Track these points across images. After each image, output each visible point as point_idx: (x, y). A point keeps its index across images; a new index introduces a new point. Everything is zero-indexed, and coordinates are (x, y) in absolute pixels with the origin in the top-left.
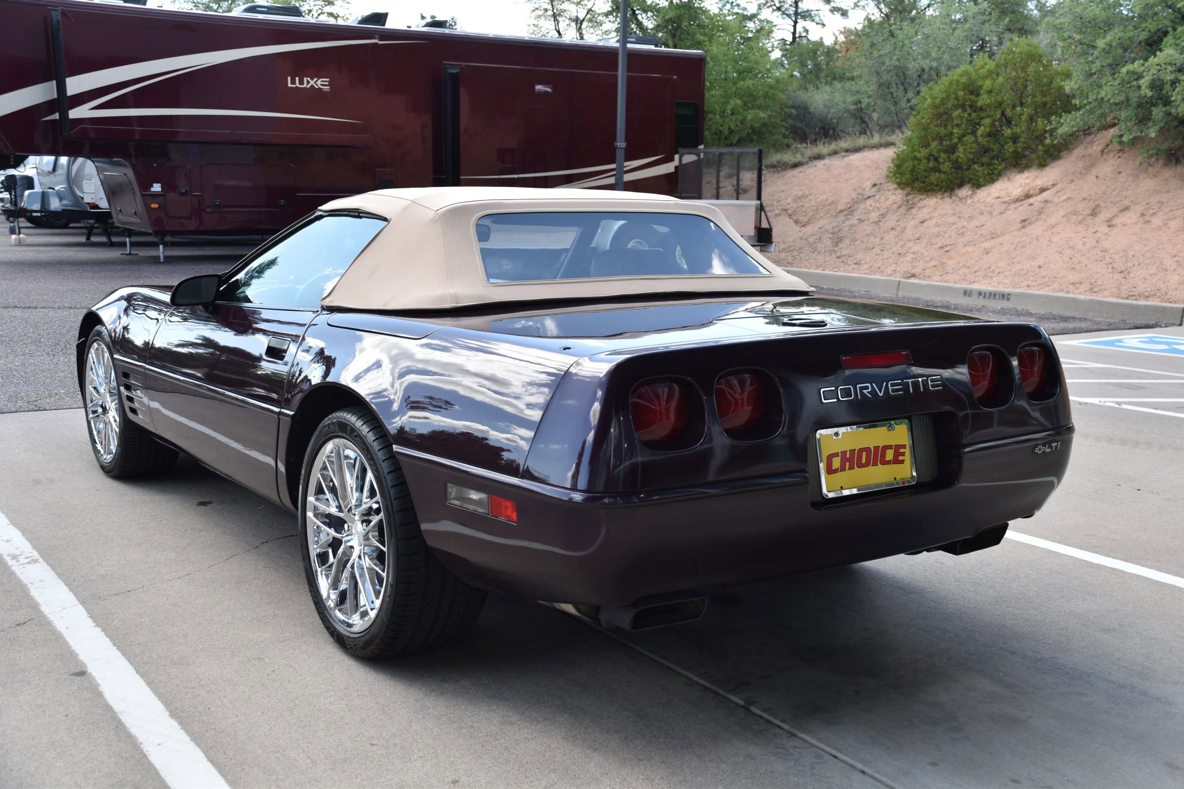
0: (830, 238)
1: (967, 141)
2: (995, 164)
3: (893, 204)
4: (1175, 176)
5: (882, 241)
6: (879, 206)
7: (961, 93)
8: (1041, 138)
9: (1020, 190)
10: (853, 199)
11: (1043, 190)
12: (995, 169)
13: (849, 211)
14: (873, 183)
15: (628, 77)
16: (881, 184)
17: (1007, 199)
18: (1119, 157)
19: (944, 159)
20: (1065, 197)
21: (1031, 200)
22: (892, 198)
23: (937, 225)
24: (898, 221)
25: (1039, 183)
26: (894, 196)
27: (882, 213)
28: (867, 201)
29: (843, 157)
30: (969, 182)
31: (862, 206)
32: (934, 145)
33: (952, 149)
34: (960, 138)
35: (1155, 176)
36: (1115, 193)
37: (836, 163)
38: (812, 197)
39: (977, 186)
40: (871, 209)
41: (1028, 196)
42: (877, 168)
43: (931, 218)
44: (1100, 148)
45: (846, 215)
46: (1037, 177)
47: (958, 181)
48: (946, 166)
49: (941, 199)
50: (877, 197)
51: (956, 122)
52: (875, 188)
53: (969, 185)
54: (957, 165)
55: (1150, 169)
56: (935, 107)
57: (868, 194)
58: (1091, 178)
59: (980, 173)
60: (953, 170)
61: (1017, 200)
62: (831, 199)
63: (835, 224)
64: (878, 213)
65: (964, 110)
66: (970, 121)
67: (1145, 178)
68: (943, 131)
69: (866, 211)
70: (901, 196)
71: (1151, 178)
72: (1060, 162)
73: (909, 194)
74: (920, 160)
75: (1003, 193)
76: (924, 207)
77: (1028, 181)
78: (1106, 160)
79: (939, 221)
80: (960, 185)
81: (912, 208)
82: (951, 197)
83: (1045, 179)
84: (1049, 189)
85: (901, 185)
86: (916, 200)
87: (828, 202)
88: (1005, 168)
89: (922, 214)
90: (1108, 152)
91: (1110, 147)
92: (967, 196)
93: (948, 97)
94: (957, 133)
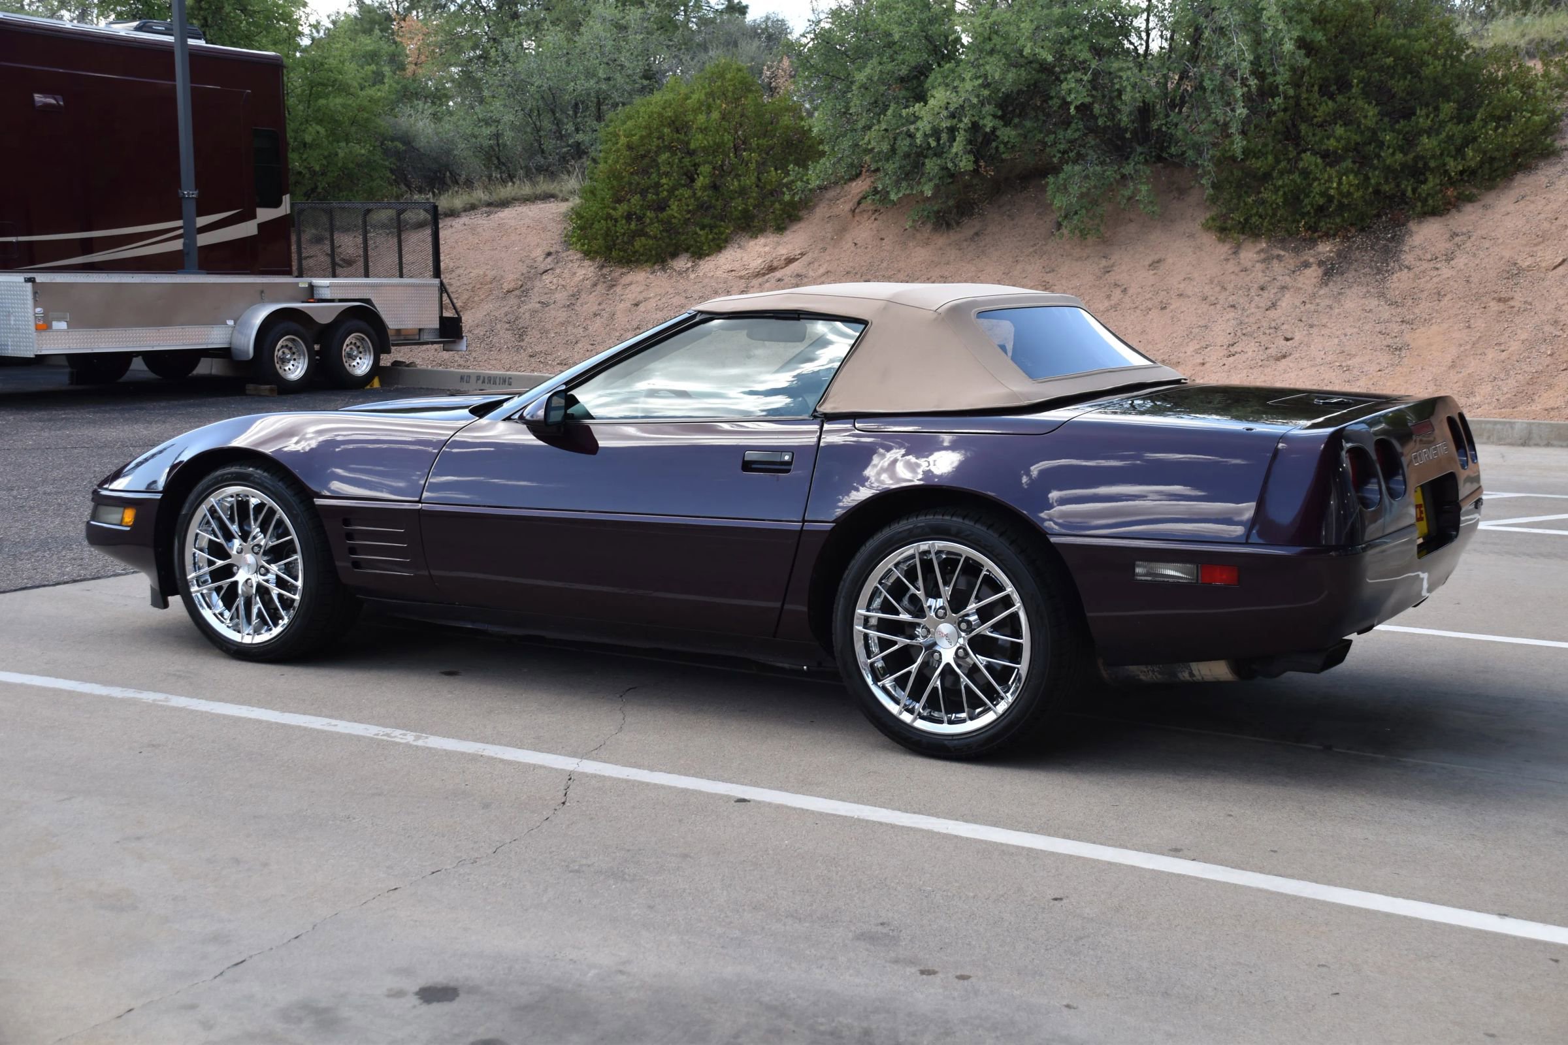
0: (507, 330)
1: (682, 195)
2: (721, 226)
3: (583, 280)
4: (950, 244)
5: (587, 332)
6: (563, 283)
7: (666, 130)
8: (775, 193)
9: (760, 261)
10: (523, 274)
11: (790, 261)
12: (722, 233)
13: (522, 290)
14: (547, 251)
15: (194, 91)
16: (557, 252)
17: (743, 273)
18: (875, 219)
19: (651, 219)
20: (822, 270)
21: (778, 274)
22: (581, 273)
23: (658, 309)
24: (599, 304)
25: (784, 251)
26: (583, 271)
27: (571, 293)
28: (544, 277)
29: (489, 214)
30: (687, 250)
31: (537, 283)
32: (636, 199)
33: (661, 207)
34: (671, 191)
35: (927, 244)
36: (885, 264)
37: (480, 222)
38: (460, 271)
39: (699, 254)
40: (554, 287)
41: (772, 269)
42: (544, 229)
43: (646, 299)
44: (847, 207)
45: (520, 297)
46: (778, 244)
47: (671, 249)
48: (654, 230)
49: (652, 273)
50: (558, 271)
51: (663, 169)
52: (549, 259)
53: (688, 255)
54: (669, 227)
55: (918, 235)
56: (630, 147)
57: (542, 267)
58: (847, 244)
59: (703, 239)
60: (665, 234)
61: (758, 275)
62: (491, 274)
63: (506, 309)
64: (565, 294)
65: (674, 154)
66: (682, 167)
67: (915, 247)
68: (645, 182)
69: (546, 290)
70: (592, 268)
71: (923, 247)
72: (802, 225)
73: (603, 266)
74: (616, 221)
75: (737, 265)
76: (631, 284)
77: (767, 249)
78: (859, 223)
79: (659, 303)
80: (674, 255)
81: (614, 285)
82: (664, 269)
83: (790, 247)
84: (798, 259)
85: (588, 254)
86: (616, 274)
87: (488, 279)
88: (735, 232)
89: (632, 294)
90: (861, 212)
91: (862, 206)
92: (688, 269)
93: (650, 135)
94: (668, 184)
